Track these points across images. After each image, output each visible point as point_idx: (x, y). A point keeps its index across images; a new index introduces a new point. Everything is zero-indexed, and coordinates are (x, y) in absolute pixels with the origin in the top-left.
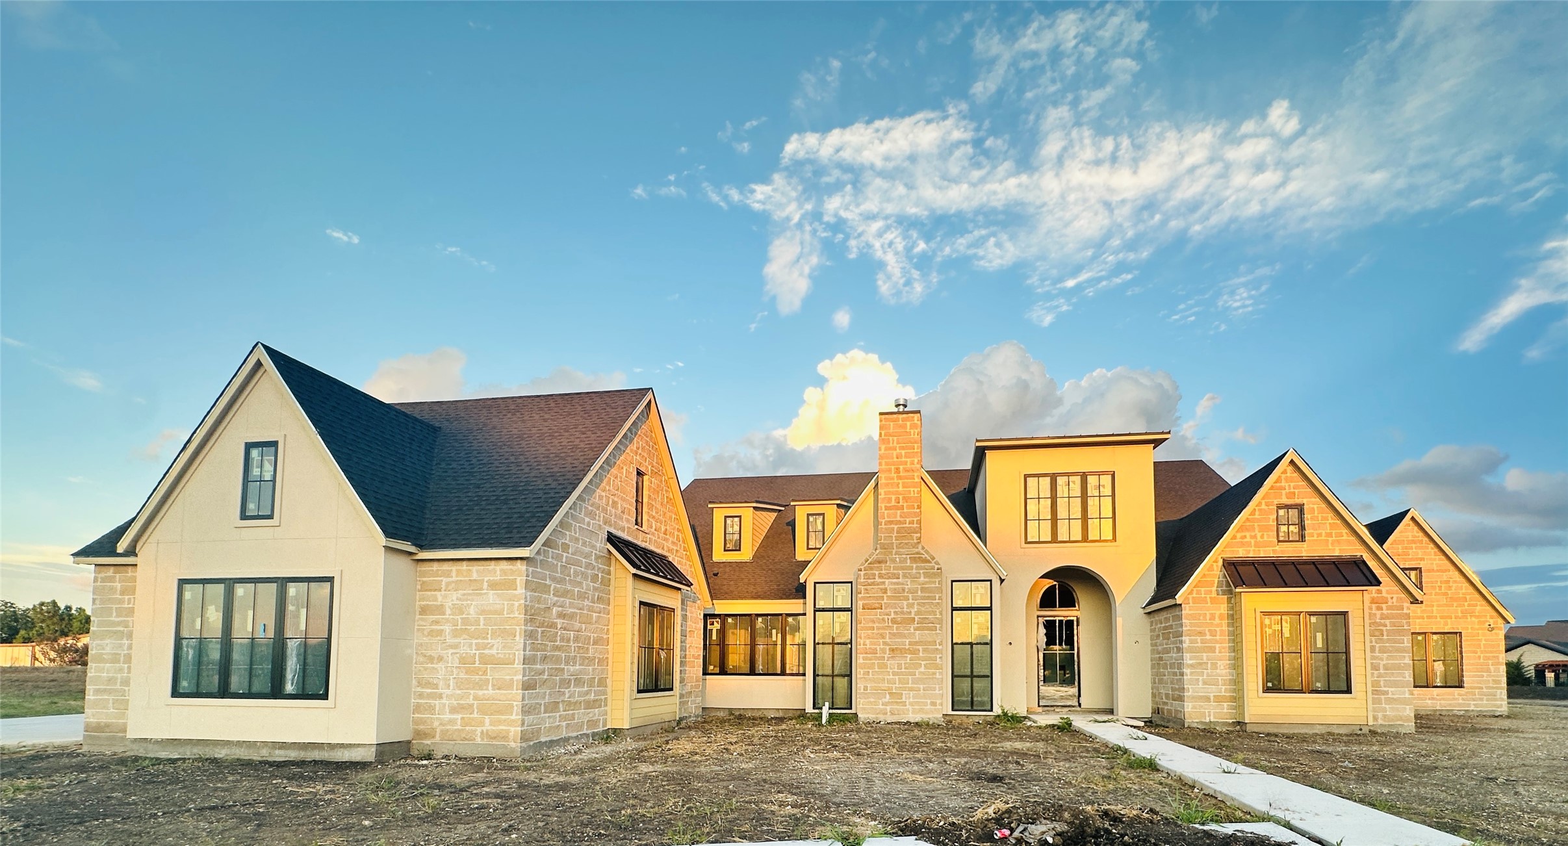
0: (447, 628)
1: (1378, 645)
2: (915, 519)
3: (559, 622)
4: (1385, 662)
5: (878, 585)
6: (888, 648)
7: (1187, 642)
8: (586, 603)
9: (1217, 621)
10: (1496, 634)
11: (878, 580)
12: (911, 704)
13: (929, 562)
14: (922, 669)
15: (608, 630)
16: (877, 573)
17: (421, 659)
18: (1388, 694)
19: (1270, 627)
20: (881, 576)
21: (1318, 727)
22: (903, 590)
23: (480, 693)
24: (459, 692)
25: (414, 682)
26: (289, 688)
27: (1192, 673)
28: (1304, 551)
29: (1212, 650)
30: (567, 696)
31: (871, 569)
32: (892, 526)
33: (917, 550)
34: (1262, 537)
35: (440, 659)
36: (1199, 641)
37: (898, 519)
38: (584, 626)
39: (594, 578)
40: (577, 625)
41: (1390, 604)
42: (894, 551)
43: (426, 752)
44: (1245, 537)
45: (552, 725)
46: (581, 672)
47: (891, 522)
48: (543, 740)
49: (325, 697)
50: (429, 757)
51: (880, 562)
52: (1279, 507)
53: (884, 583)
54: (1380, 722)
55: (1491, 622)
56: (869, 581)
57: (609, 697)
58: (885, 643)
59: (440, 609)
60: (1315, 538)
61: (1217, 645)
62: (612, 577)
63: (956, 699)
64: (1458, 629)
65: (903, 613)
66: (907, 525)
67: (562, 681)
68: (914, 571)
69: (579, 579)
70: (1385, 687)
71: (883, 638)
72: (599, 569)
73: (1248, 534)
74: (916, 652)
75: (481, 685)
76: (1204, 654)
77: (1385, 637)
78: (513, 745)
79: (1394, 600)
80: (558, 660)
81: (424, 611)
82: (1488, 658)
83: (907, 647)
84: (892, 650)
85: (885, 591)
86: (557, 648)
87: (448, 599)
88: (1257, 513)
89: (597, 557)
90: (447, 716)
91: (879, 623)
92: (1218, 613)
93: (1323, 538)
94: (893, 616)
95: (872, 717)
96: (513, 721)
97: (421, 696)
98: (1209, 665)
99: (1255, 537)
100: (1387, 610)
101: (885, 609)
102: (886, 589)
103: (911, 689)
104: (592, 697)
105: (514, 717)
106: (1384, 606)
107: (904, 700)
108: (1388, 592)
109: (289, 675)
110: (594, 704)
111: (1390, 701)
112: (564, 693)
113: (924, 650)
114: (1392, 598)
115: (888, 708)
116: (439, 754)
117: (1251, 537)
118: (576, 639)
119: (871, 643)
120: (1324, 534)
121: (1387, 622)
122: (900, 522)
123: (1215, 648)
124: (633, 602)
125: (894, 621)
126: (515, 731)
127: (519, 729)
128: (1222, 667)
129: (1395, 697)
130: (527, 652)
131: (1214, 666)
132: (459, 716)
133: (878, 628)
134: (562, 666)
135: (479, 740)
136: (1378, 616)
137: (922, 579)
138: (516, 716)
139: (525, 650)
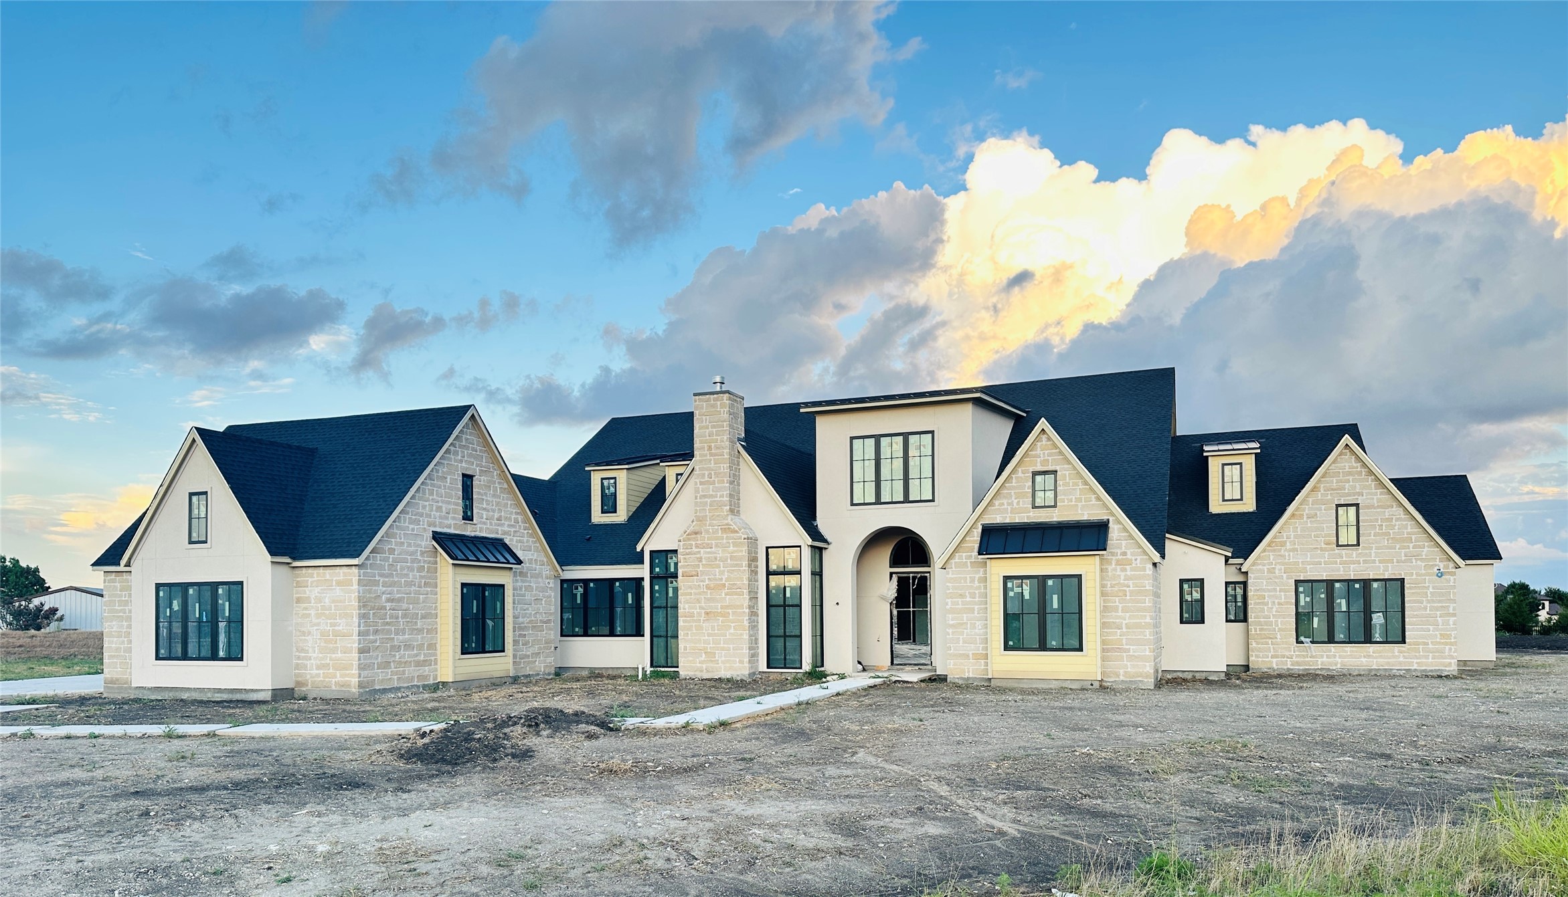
0: (313, 612)
1: (1121, 605)
2: (725, 493)
3: (388, 605)
4: (1127, 622)
5: (695, 554)
6: (703, 611)
7: (950, 604)
8: (413, 588)
9: (977, 584)
10: (1446, 579)
11: (695, 550)
12: (723, 662)
13: (737, 532)
14: (732, 631)
15: (436, 607)
16: (694, 543)
17: (298, 633)
18: (1129, 652)
19: (1012, 590)
20: (697, 547)
21: (1054, 682)
22: (716, 558)
23: (334, 656)
24: (321, 655)
25: (295, 649)
26: (221, 654)
27: (953, 633)
28: (1054, 516)
29: (972, 611)
30: (397, 657)
31: (689, 539)
32: (706, 500)
33: (726, 522)
34: (1018, 503)
35: (309, 633)
36: (960, 603)
37: (711, 493)
38: (411, 606)
39: (421, 569)
40: (405, 606)
41: (1134, 565)
42: (708, 523)
43: (303, 695)
44: (1003, 504)
45: (382, 678)
46: (409, 640)
47: (705, 496)
48: (377, 688)
49: (241, 659)
50: (304, 699)
51: (696, 533)
52: (1035, 474)
53: (699, 552)
54: (1122, 678)
55: (1441, 566)
56: (687, 551)
57: (438, 657)
58: (701, 608)
59: (308, 600)
60: (1066, 503)
61: (976, 607)
62: (438, 566)
63: (771, 657)
64: (1401, 574)
65: (715, 579)
66: (718, 499)
67: (393, 647)
68: (725, 541)
69: (405, 572)
70: (1126, 645)
71: (699, 603)
72: (425, 561)
73: (1005, 501)
74: (725, 615)
75: (334, 650)
76: (965, 615)
77: (1128, 598)
78: (354, 690)
79: (1138, 561)
80: (389, 632)
81: (298, 600)
82: (1437, 609)
83: (719, 611)
84: (707, 613)
85: (700, 560)
86: (387, 624)
87: (312, 592)
88: (1014, 481)
89: (422, 553)
90: (315, 672)
91: (696, 589)
92: (977, 576)
93: (1073, 503)
94: (707, 582)
95: (691, 674)
96: (353, 674)
97: (299, 658)
98: (969, 626)
99: (1011, 504)
100: (1131, 571)
101: (701, 575)
102: (701, 558)
103: (723, 649)
104: (422, 658)
105: (353, 672)
106: (1128, 567)
107: (717, 658)
108: (1132, 554)
109: (221, 646)
110: (425, 663)
111: (1131, 658)
112: (395, 656)
113: (733, 613)
114: (1136, 560)
115: (704, 666)
116: (310, 696)
117: (1008, 504)
118: (405, 616)
119: (690, 608)
120: (1074, 500)
121: (1131, 583)
122: (711, 496)
123: (974, 609)
124: (454, 584)
125: (708, 587)
126: (355, 681)
127: (357, 680)
128: (980, 627)
129: (1136, 654)
130: (362, 628)
131: (974, 627)
132: (322, 672)
133: (695, 594)
134: (392, 636)
135: (334, 688)
136: (1122, 578)
137: (731, 548)
138: (355, 672)
139: (359, 626)
